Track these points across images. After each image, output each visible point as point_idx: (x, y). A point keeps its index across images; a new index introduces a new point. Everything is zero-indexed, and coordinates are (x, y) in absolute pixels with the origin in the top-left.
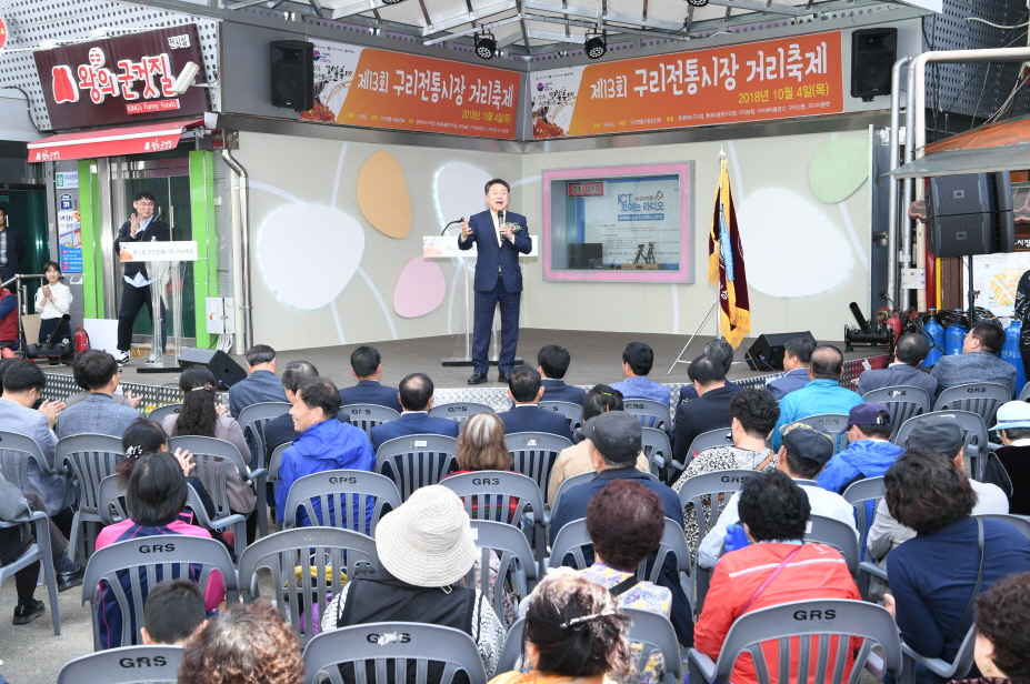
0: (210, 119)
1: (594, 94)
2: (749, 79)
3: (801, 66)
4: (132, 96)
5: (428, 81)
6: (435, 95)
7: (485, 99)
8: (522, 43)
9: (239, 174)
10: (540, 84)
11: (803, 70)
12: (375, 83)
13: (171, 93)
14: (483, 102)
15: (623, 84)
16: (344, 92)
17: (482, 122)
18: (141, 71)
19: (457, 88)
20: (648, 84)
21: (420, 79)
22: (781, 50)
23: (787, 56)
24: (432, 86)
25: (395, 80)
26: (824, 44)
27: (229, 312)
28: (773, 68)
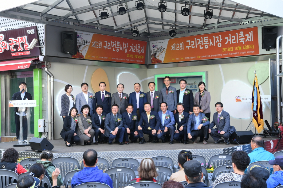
0: (41, 58)
1: (172, 49)
2: (226, 43)
3: (244, 39)
4: (14, 50)
5: (115, 45)
6: (118, 49)
7: (135, 50)
8: (147, 32)
9: (50, 76)
10: (154, 45)
11: (245, 40)
12: (98, 45)
13: (28, 49)
14: (135, 51)
15: (182, 45)
16: (87, 49)
17: (134, 58)
18: (17, 42)
19: (125, 47)
20: (191, 45)
21: (113, 44)
22: (237, 34)
23: (239, 36)
24: (117, 46)
25: (104, 44)
26: (252, 31)
27: (46, 125)
28: (234, 39)
